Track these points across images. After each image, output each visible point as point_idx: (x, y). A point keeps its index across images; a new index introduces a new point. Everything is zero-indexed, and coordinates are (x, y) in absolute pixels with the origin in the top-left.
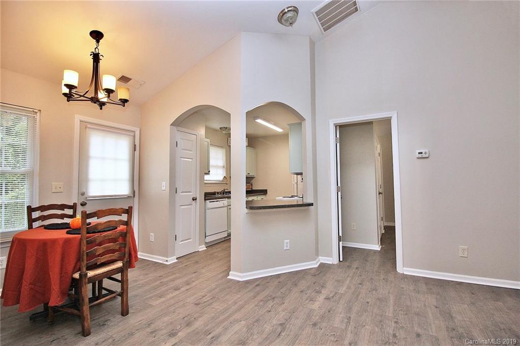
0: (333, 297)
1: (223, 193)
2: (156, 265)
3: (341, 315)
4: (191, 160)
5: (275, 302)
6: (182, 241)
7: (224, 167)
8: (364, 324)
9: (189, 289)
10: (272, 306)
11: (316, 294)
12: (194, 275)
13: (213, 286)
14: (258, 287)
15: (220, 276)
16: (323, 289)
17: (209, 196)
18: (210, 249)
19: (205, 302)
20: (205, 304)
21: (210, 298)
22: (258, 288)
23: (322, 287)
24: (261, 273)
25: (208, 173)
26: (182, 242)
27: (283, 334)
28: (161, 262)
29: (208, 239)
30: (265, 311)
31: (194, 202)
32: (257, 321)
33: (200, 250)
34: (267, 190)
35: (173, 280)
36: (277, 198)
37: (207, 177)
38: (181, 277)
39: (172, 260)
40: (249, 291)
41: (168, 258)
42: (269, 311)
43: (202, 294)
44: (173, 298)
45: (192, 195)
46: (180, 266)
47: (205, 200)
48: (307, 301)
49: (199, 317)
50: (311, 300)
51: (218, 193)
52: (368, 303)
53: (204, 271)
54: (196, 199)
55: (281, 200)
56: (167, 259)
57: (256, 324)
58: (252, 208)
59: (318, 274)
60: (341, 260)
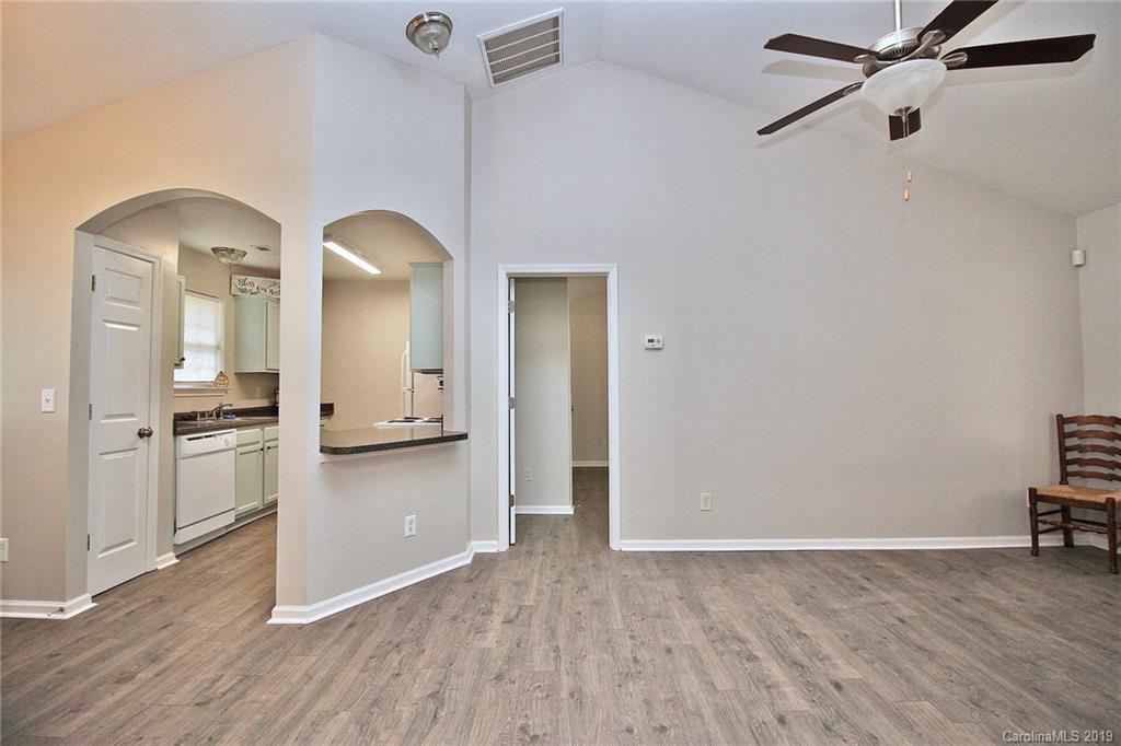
0: (517, 616)
1: (218, 416)
2: (23, 626)
3: (542, 647)
4: (135, 329)
5: (404, 653)
6: (106, 550)
7: (218, 348)
8: (584, 653)
9: (164, 671)
10: (400, 663)
11: (484, 617)
12: (164, 634)
13: (234, 648)
14: (352, 630)
15: (245, 622)
16: (495, 605)
17: (185, 424)
18: (189, 561)
19: (224, 694)
20: (226, 697)
21: (234, 681)
22: (354, 633)
23: (492, 601)
24: (349, 597)
25: (180, 363)
26: (106, 554)
27: (442, 714)
28: (44, 616)
29: (183, 537)
30: (385, 678)
31: (142, 443)
32: (376, 702)
33: (160, 568)
34: (332, 405)
35: (102, 657)
36: (376, 424)
37: (179, 375)
38: (123, 647)
39: (79, 605)
40: (335, 642)
41: (65, 601)
42: (398, 675)
43: (210, 675)
44: (119, 704)
45: (139, 422)
46: (110, 619)
47: (176, 433)
48: (471, 636)
49: (222, 732)
50: (477, 633)
51: (203, 414)
52: (579, 613)
53: (191, 617)
54: (150, 435)
55: (385, 428)
56: (61, 605)
57: (375, 709)
58: (335, 451)
59: (477, 577)
60: (513, 541)
